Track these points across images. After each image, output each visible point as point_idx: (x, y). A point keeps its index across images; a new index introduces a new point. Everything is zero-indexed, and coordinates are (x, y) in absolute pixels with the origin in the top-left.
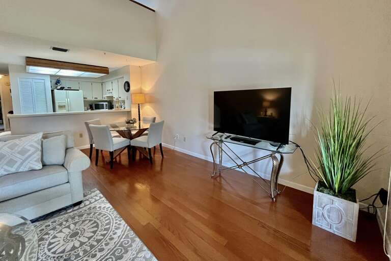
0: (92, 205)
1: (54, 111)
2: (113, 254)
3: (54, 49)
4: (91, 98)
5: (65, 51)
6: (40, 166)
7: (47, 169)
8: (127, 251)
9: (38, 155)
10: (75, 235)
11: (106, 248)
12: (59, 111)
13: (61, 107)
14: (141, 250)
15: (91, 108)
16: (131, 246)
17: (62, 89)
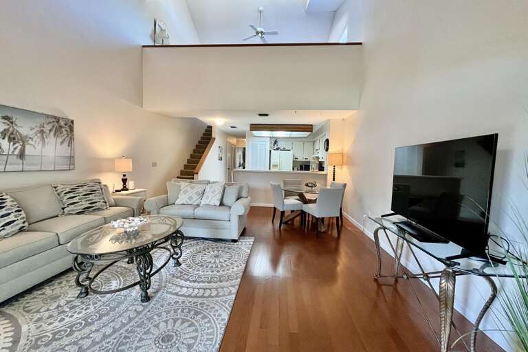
0: (240, 246)
1: (269, 169)
2: (220, 278)
3: (260, 115)
4: (301, 158)
5: (267, 115)
6: (218, 204)
7: (222, 207)
8: (227, 281)
9: (219, 196)
10: (217, 256)
11: (221, 272)
12: (272, 170)
13: (275, 166)
14: (234, 286)
15: (301, 169)
16: (232, 280)
17: (278, 149)
